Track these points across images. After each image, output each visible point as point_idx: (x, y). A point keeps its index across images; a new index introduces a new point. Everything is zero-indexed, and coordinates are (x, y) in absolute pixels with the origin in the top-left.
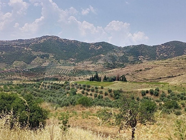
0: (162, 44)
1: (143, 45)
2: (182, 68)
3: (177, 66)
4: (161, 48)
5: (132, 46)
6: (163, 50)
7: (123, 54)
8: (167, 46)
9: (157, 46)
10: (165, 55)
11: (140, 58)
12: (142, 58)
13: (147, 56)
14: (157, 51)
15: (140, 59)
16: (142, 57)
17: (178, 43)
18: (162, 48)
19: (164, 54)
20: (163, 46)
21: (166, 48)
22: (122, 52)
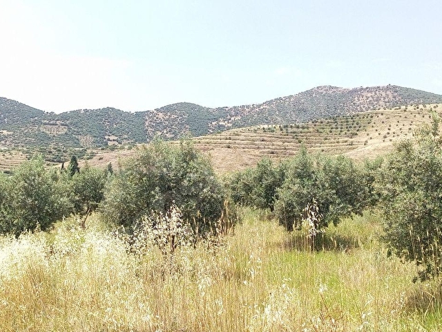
0: (157, 110)
1: (111, 108)
2: (273, 153)
3: (258, 148)
4: (155, 118)
5: (82, 112)
6: (161, 123)
7: (66, 130)
8: (169, 114)
9: (144, 112)
10: (167, 135)
11: (109, 140)
12: (114, 140)
13: (126, 136)
14: (147, 124)
15: (110, 144)
16: (116, 138)
17: (192, 109)
18: (157, 118)
19: (165, 132)
20: (161, 114)
21: (167, 117)
22: (62, 125)
